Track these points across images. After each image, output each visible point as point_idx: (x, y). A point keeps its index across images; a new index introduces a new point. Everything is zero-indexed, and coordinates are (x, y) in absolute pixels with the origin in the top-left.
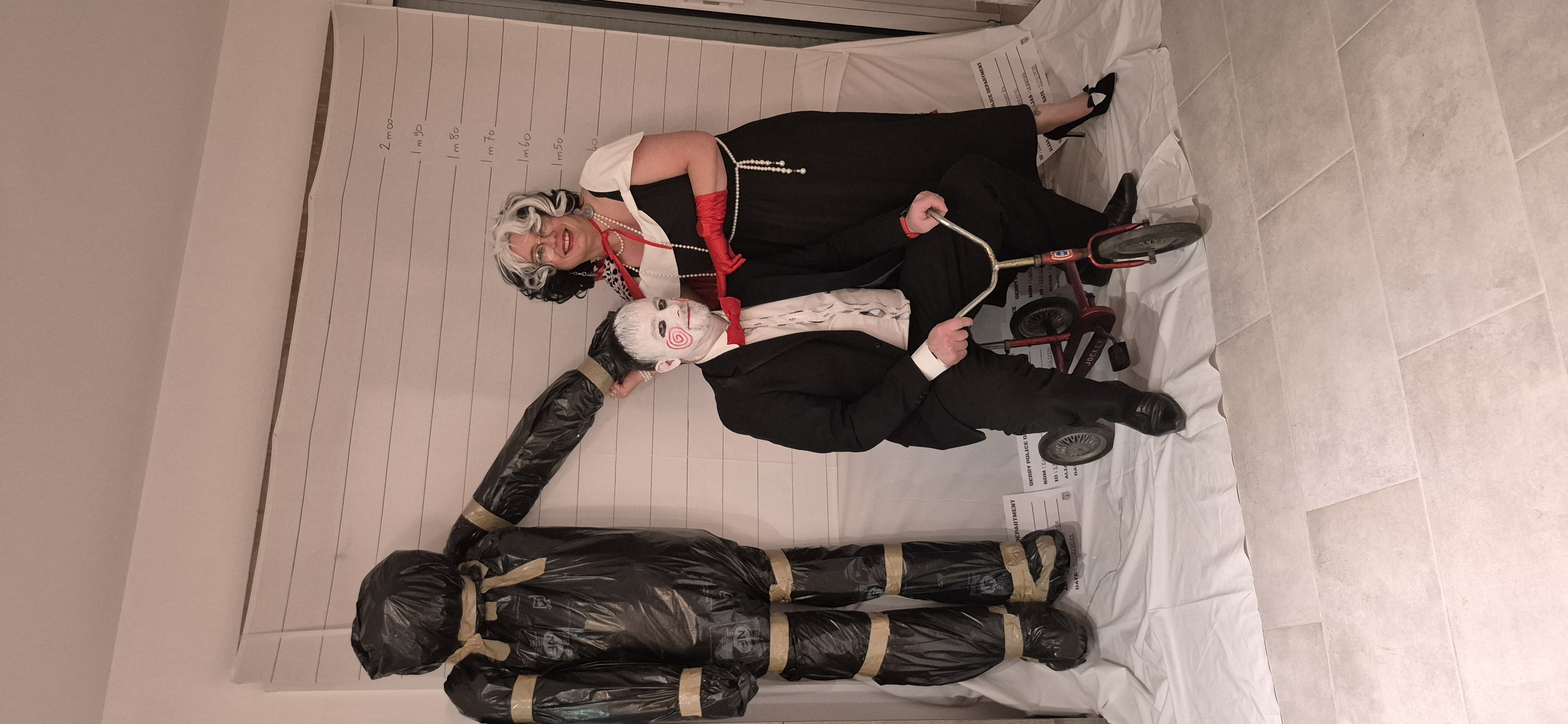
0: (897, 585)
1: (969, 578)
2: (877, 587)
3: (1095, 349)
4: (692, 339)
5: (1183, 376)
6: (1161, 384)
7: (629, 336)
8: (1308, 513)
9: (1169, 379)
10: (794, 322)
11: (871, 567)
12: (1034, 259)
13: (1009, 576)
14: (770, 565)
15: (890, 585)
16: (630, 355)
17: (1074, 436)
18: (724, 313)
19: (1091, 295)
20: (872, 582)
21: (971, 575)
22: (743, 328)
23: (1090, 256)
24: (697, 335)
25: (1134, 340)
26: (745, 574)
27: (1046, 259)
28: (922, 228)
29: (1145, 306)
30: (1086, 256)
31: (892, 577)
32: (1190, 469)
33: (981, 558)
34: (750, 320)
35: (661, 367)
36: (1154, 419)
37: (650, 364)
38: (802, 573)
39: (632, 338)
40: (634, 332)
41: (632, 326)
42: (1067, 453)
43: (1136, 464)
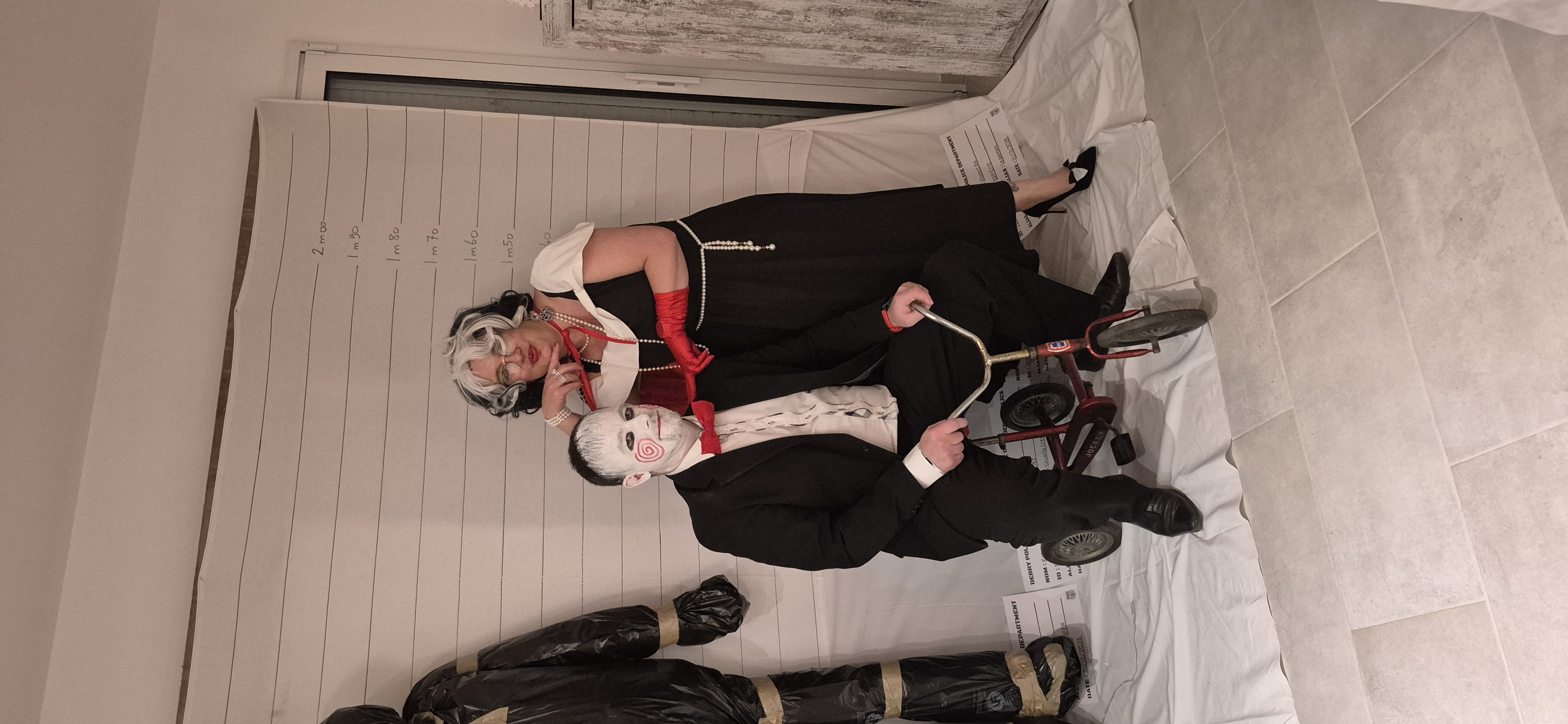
0: (897, 707)
1: (975, 696)
2: (876, 713)
3: (1096, 441)
4: (663, 451)
5: (1196, 472)
6: (1171, 478)
7: (593, 450)
8: (1353, 632)
9: (1179, 474)
10: (773, 426)
11: (868, 692)
12: (1029, 352)
13: (1017, 691)
14: (758, 696)
15: (890, 709)
16: (595, 470)
17: (1079, 536)
18: (696, 419)
19: (1088, 384)
20: (870, 707)
21: (976, 692)
22: (718, 434)
23: (1088, 347)
24: (668, 446)
25: (1137, 429)
26: (731, 709)
27: (1041, 351)
28: (907, 322)
29: (1147, 393)
30: (1085, 347)
31: (890, 700)
32: (1211, 574)
33: (985, 673)
34: (726, 425)
35: (629, 482)
36: (1167, 518)
37: (618, 479)
38: (793, 703)
39: (596, 453)
40: (598, 446)
41: (596, 440)
42: (1072, 553)
43: (1149, 565)
